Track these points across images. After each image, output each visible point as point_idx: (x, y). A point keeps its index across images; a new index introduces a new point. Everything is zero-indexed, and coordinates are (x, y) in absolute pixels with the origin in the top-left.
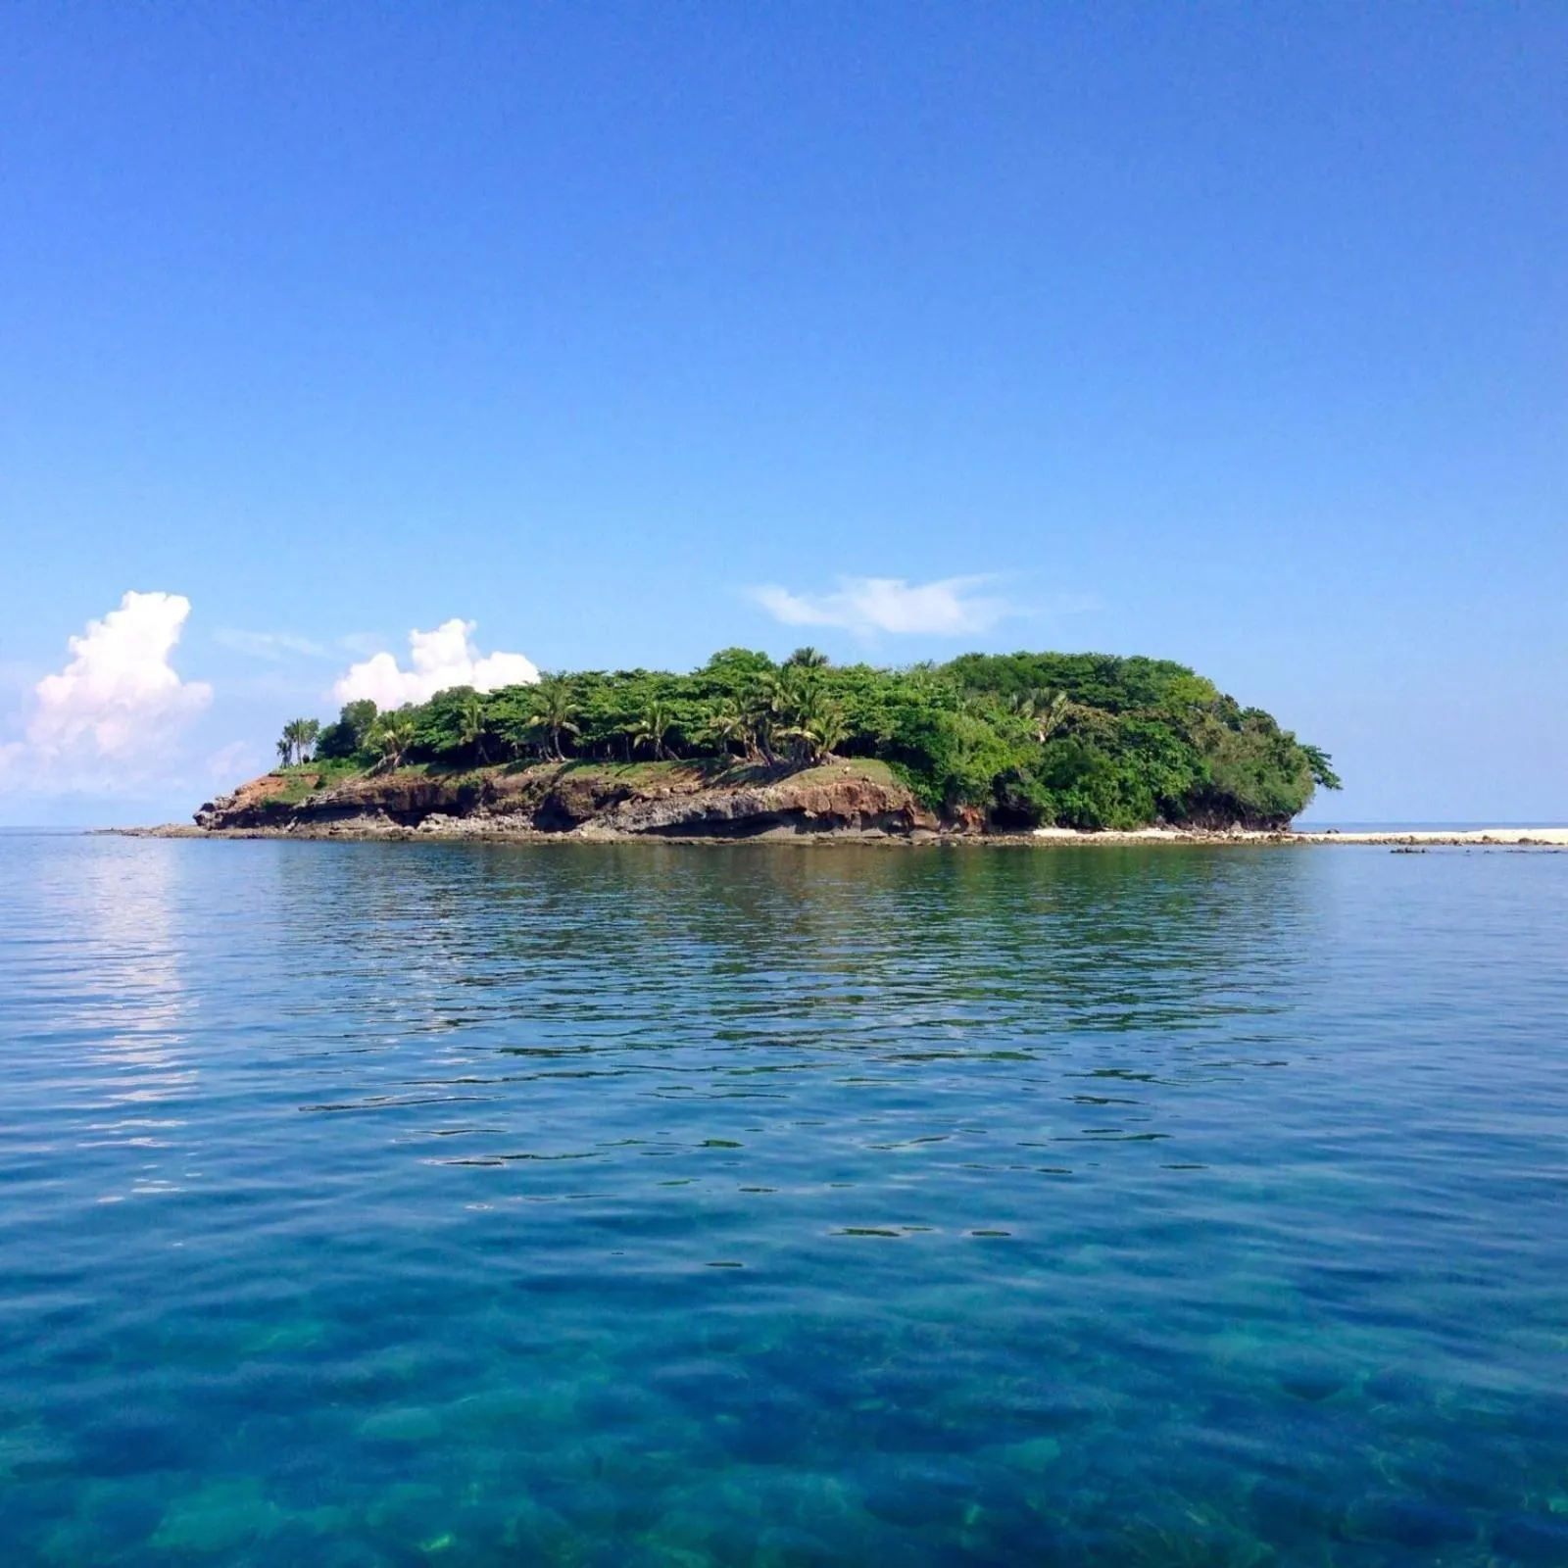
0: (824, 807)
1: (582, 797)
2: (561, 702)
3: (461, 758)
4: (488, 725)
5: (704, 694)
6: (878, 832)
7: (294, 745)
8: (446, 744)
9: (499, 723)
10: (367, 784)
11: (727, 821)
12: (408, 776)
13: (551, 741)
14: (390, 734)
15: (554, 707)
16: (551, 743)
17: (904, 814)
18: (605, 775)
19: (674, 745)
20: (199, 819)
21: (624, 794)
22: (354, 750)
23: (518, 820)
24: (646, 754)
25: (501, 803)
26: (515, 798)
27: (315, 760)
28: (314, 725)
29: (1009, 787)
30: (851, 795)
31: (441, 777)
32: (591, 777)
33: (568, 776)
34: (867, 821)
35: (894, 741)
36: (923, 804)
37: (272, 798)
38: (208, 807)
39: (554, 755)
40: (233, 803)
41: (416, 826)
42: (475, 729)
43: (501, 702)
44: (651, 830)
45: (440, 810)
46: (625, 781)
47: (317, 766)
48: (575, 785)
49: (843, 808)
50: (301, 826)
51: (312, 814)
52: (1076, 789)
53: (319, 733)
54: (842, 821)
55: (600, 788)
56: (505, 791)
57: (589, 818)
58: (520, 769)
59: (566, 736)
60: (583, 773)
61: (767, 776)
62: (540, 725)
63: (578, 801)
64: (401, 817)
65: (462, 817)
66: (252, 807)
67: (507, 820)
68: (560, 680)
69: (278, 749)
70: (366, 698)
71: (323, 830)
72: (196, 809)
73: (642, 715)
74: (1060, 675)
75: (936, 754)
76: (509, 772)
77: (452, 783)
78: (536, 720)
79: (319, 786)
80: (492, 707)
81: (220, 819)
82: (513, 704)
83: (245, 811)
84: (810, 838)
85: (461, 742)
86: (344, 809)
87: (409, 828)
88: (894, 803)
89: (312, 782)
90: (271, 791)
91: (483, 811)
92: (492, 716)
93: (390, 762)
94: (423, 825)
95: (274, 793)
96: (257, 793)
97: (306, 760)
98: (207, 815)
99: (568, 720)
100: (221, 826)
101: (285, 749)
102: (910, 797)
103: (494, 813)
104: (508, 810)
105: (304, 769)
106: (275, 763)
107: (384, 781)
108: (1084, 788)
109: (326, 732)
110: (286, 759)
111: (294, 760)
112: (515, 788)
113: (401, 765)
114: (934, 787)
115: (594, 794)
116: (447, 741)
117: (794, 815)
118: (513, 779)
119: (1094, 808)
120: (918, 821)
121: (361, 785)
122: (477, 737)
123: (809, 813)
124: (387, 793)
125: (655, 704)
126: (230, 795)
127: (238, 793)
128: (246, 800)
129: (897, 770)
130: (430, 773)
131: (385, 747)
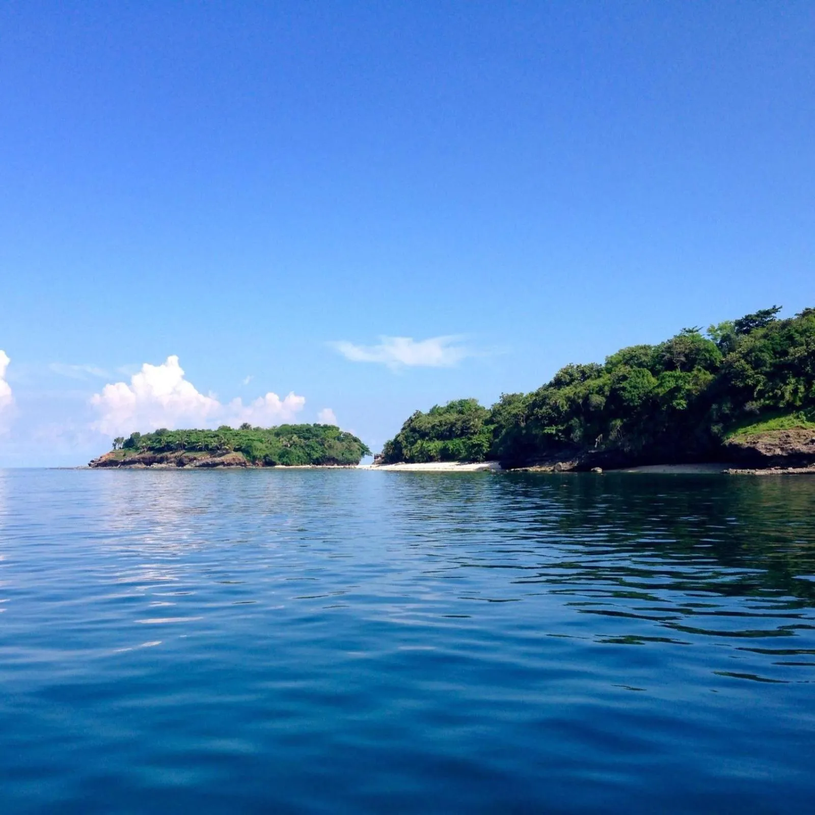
0: (228, 462)
1: (187, 459)
2: (183, 438)
3: (161, 450)
4: (167, 442)
5: (214, 437)
6: (239, 466)
7: (117, 444)
8: (157, 447)
9: (170, 442)
10: (139, 456)
11: (210, 465)
12: (148, 454)
13: (181, 446)
14: (144, 444)
15: (182, 440)
16: (181, 447)
17: (245, 463)
18: (191, 455)
19: (206, 448)
20: (90, 465)
21: (195, 459)
22: (133, 446)
23: (173, 464)
24: (201, 450)
25: (169, 461)
26: (173, 460)
27: (123, 448)
28: (123, 438)
29: (267, 457)
30: (234, 459)
31: (156, 454)
32: (189, 455)
33: (184, 455)
34: (237, 464)
35: (244, 449)
36: (249, 461)
37: (111, 459)
38: (92, 461)
39: (182, 450)
40: (100, 460)
41: (150, 466)
42: (164, 443)
43: (171, 437)
44: (196, 466)
45: (156, 462)
46: (196, 456)
47: (123, 450)
48: (185, 457)
49: (233, 462)
50: (122, 466)
51: (124, 463)
52: (285, 458)
53: (124, 441)
54: (232, 464)
55: (190, 457)
56: (170, 458)
57: (187, 464)
58: (174, 453)
59: (184, 446)
60: (187, 454)
61: (220, 455)
62: (179, 443)
63: (185, 461)
64: (147, 464)
65: (161, 464)
66: (105, 461)
67: (170, 464)
68: (185, 432)
69: (112, 445)
70: (137, 432)
71: (128, 467)
72: (89, 462)
73: (200, 442)
74: (298, 431)
75: (250, 451)
76: (172, 453)
77: (159, 456)
78: (178, 442)
79: (124, 455)
80: (169, 438)
81: (96, 465)
82: (173, 438)
83: (104, 462)
84: (226, 467)
85: (161, 446)
86: (133, 462)
87: (148, 466)
88: (242, 461)
89: (122, 454)
90: (111, 457)
91: (166, 462)
92: (168, 441)
93: (144, 451)
94: (152, 466)
95: (112, 457)
96: (107, 457)
97: (120, 448)
98: (92, 463)
99: (186, 442)
100: (97, 466)
101: (114, 445)
102: (246, 460)
103: (168, 463)
104: (171, 462)
105: (120, 451)
106: (112, 449)
107: (143, 455)
108: (287, 457)
109: (126, 440)
110: (115, 448)
111: (117, 448)
112: (173, 457)
113: (147, 451)
114: (250, 458)
115: (189, 459)
116: (158, 446)
117: (223, 463)
118: (172, 455)
119: (289, 461)
120: (247, 464)
121: (137, 456)
122: (165, 445)
123: (226, 463)
124: (143, 458)
125: (203, 439)
126: (99, 458)
127: (101, 457)
128: (104, 459)
129: (244, 455)
130: (154, 453)
131: (143, 447)
